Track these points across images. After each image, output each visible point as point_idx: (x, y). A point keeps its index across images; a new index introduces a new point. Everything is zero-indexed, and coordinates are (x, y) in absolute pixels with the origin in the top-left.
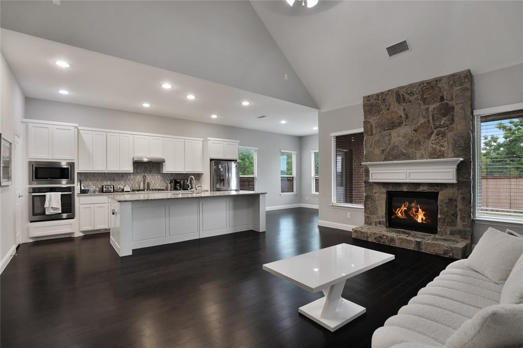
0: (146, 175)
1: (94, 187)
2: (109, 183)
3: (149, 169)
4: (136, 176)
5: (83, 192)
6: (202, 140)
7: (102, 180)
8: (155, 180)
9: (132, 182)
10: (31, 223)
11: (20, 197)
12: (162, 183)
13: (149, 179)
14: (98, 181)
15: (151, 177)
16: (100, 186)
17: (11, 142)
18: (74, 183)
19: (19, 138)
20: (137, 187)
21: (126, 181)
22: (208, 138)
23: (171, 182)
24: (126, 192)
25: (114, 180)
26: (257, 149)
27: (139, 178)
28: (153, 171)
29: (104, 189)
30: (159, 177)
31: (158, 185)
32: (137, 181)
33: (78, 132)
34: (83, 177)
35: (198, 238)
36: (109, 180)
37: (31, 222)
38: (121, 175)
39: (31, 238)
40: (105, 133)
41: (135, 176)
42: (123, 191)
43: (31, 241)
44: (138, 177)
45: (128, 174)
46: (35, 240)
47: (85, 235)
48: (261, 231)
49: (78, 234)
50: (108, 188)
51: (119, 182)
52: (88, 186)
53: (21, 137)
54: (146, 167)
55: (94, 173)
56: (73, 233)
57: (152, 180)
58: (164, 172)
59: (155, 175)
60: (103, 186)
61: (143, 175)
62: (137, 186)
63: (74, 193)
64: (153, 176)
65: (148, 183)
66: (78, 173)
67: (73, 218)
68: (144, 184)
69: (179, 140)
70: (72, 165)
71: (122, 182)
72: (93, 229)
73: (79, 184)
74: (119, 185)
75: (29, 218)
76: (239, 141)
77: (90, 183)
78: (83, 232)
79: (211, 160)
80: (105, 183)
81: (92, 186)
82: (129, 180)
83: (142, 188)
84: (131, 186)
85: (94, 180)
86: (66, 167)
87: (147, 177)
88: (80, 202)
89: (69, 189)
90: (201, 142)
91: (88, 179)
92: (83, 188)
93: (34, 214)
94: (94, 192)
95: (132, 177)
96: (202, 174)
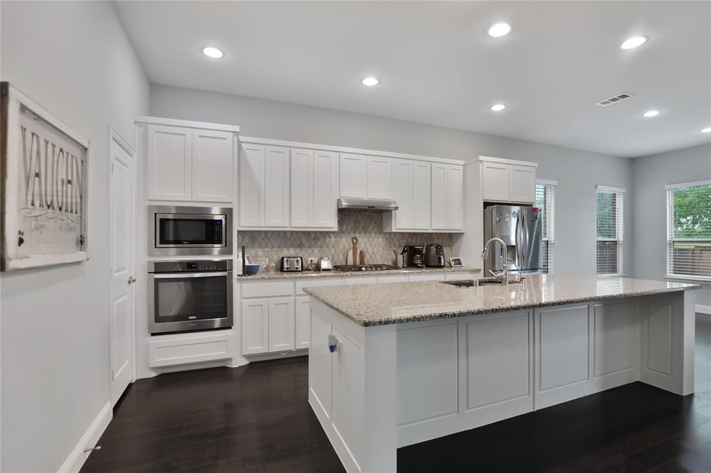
0: (357, 235)
1: (267, 260)
2: (292, 252)
3: (362, 224)
4: (341, 238)
5: (248, 271)
6: (462, 162)
7: (279, 247)
8: (374, 247)
9: (333, 251)
10: (153, 337)
11: (129, 282)
12: (386, 252)
13: (362, 245)
14: (273, 247)
15: (366, 240)
16: (277, 258)
17: (86, 145)
18: (231, 253)
19: (131, 156)
20: (342, 262)
21: (321, 247)
22: (481, 158)
23: (404, 251)
24: (324, 270)
25: (301, 246)
26: (555, 183)
27: (345, 242)
28: (370, 228)
29: (286, 265)
30: (381, 239)
31: (378, 256)
32: (341, 248)
33: (240, 147)
34: (247, 240)
35: (532, 411)
36: (293, 246)
37: (153, 335)
38: (313, 236)
39: (153, 369)
40: (288, 148)
41: (338, 239)
42: (318, 268)
43: (153, 374)
44: (344, 240)
45: (326, 234)
46: (160, 372)
47: (251, 363)
48: (685, 394)
49: (238, 362)
50: (292, 263)
51: (310, 251)
52: (256, 258)
53: (135, 155)
54: (357, 221)
55: (266, 232)
56: (229, 360)
57: (368, 246)
58: (394, 230)
59: (373, 235)
60: (283, 258)
61: (352, 236)
62: (341, 257)
63: (231, 275)
64: (371, 239)
65: (361, 252)
66: (239, 232)
67: (230, 328)
68: (354, 254)
69: (422, 163)
70: (228, 213)
71: (316, 251)
72: (266, 351)
73: (241, 254)
74: (311, 257)
75: (150, 326)
76: (536, 165)
77: (260, 252)
78: (247, 357)
79: (486, 204)
80: (285, 253)
81: (264, 258)
82: (328, 246)
83: (350, 262)
84: (331, 258)
85: (266, 247)
86: (217, 218)
87: (359, 240)
88: (243, 293)
89: (223, 266)
90: (461, 168)
91: (257, 244)
92: (247, 263)
93: (158, 319)
94: (267, 269)
95: (333, 239)
96: (462, 234)
